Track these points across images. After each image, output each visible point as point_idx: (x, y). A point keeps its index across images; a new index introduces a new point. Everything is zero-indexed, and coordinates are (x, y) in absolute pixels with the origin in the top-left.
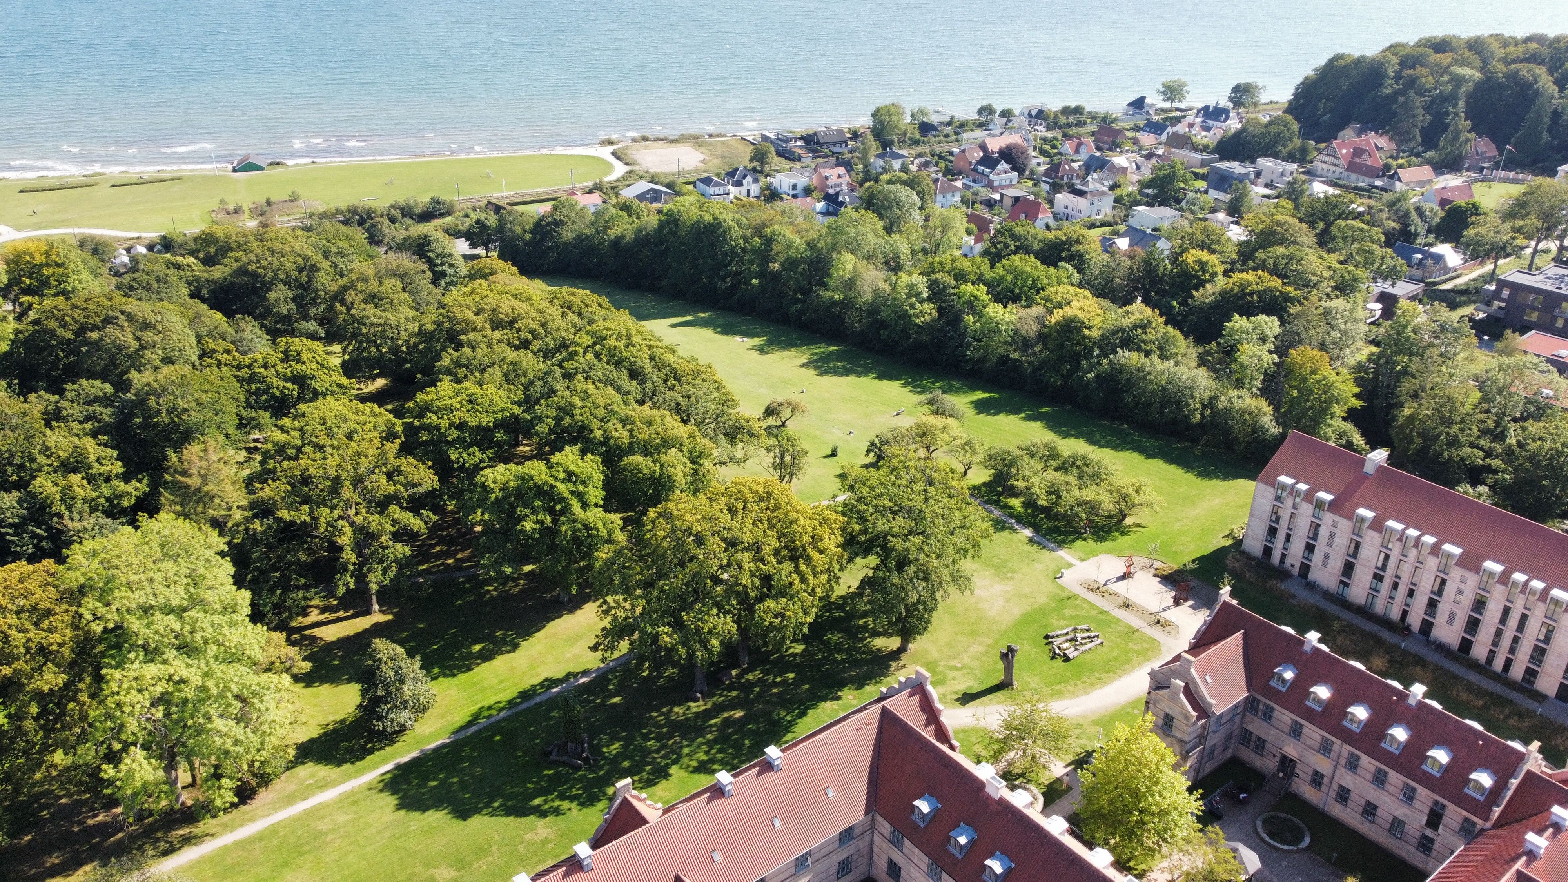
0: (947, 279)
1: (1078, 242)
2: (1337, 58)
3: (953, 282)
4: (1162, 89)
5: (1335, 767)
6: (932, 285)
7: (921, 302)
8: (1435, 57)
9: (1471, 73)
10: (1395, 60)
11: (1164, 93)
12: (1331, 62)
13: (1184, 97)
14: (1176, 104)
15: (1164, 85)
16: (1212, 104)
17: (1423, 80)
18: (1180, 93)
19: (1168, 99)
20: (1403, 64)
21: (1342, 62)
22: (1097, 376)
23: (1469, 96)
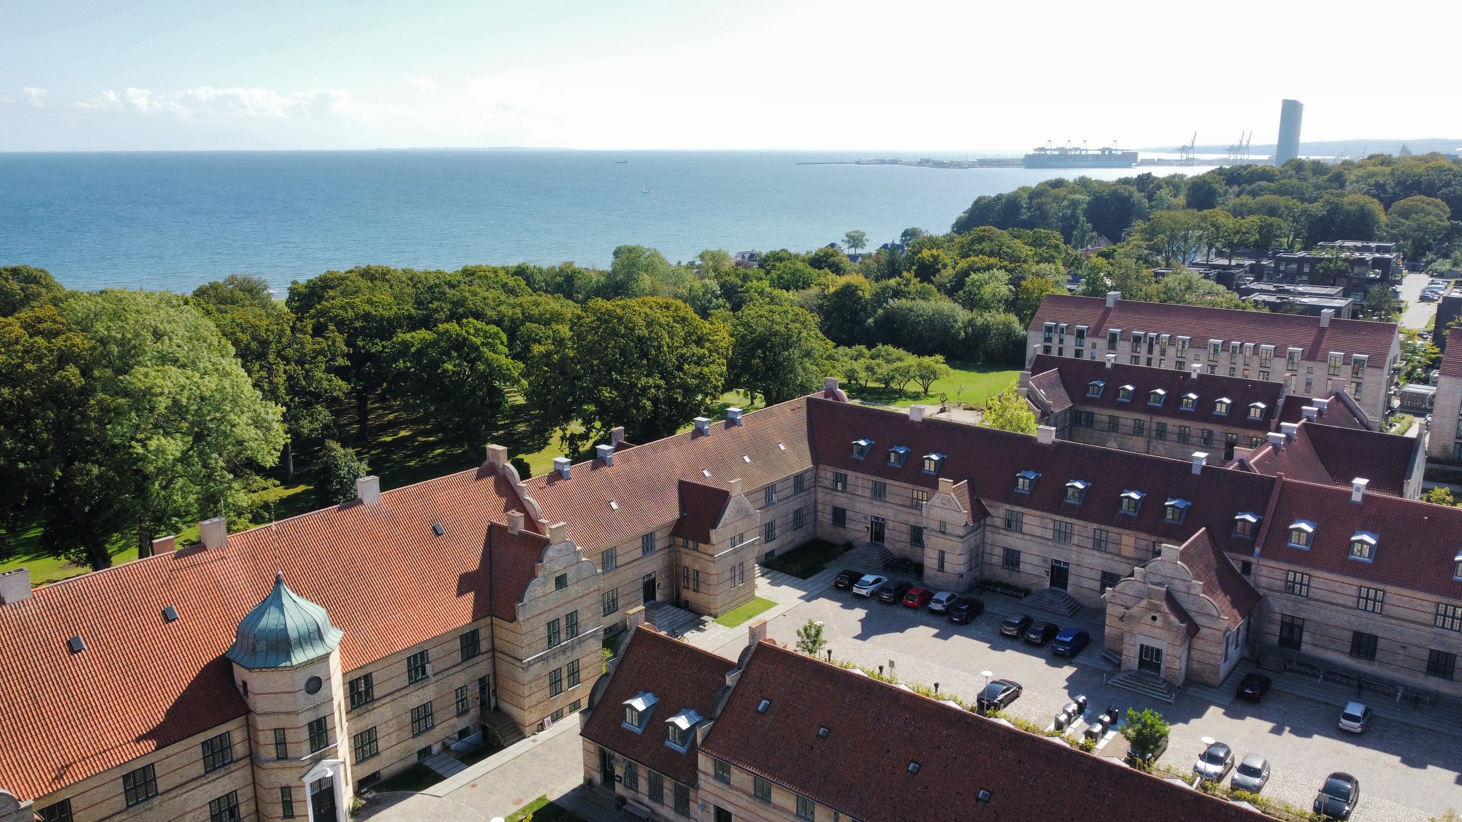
0: (733, 279)
1: (832, 255)
2: (980, 199)
3: (740, 283)
4: (846, 239)
5: (1149, 443)
6: (722, 286)
7: (717, 298)
8: (1053, 192)
9: (1083, 198)
10: (1025, 195)
11: (848, 242)
12: (976, 203)
13: (864, 245)
14: (859, 251)
15: (847, 236)
16: (889, 242)
17: (1049, 206)
18: (861, 241)
19: (852, 247)
20: (1031, 198)
21: (983, 201)
22: (875, 322)
23: (1085, 212)
